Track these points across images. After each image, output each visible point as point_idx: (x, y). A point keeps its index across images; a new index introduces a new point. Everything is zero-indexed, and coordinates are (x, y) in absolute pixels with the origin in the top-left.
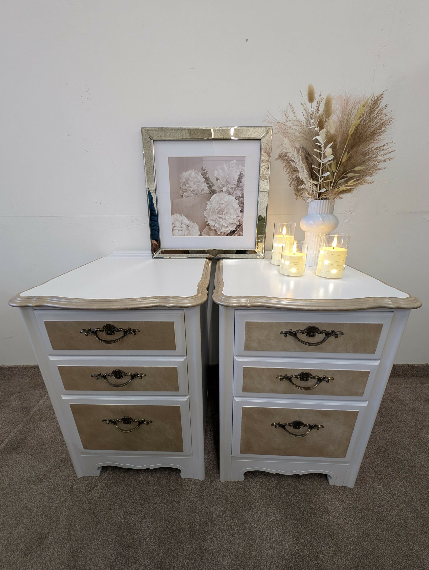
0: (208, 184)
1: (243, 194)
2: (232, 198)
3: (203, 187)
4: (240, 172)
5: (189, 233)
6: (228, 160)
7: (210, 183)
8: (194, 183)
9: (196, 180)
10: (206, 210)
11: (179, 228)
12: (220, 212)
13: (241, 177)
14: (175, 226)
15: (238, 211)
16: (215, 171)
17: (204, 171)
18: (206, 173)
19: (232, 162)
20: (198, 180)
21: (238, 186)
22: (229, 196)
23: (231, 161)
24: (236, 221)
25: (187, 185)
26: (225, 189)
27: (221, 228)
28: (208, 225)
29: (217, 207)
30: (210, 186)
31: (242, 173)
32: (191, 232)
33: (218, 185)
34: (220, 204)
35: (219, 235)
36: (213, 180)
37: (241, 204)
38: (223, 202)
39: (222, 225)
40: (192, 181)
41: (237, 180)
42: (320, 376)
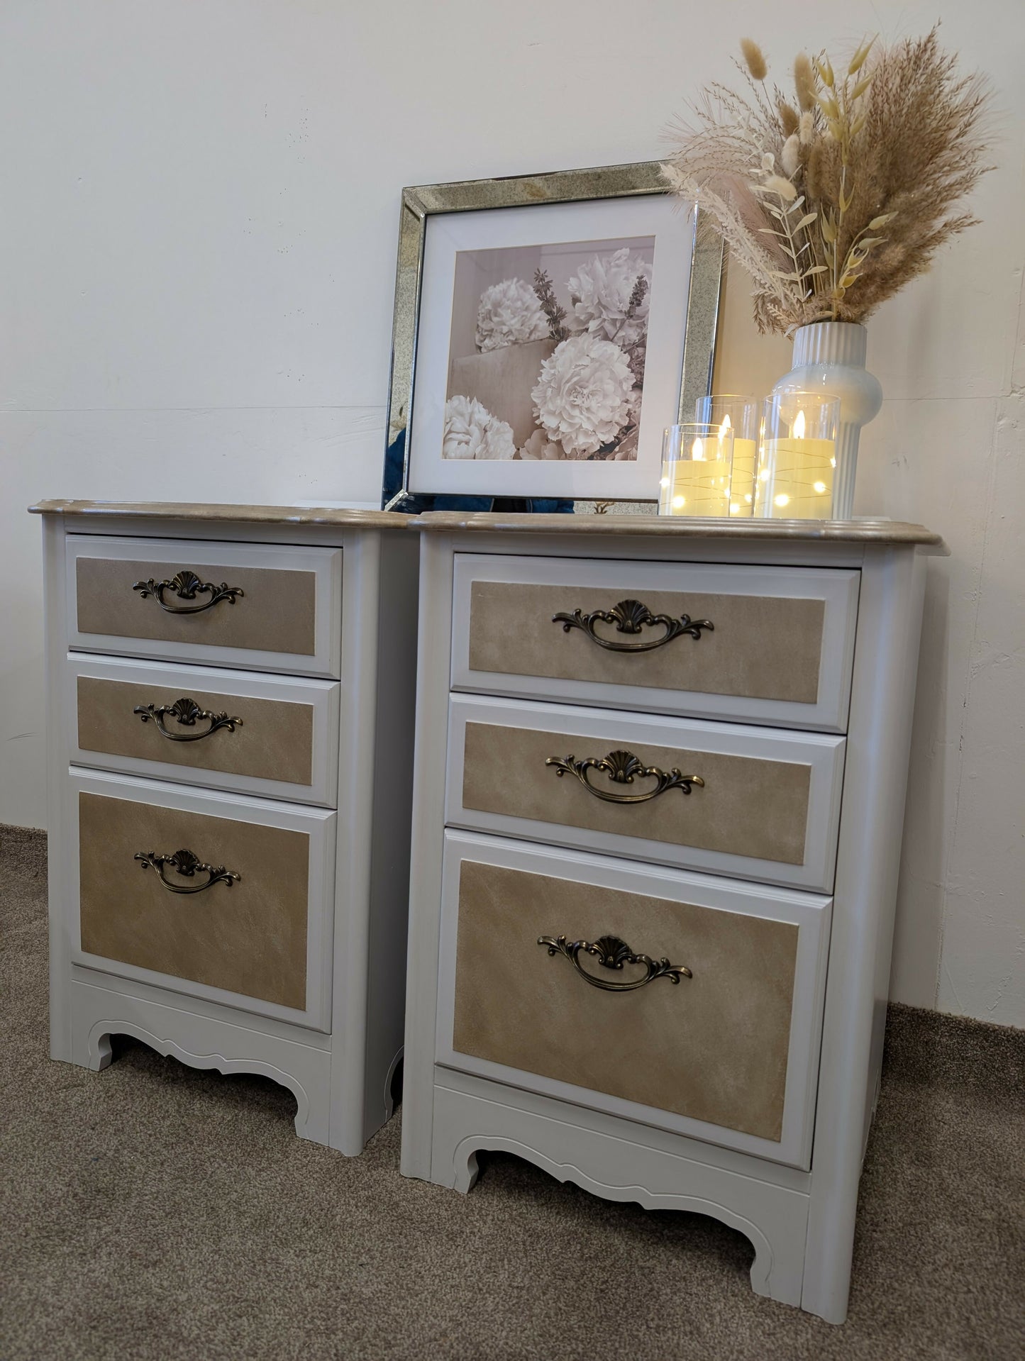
0: (549, 313)
1: (644, 336)
2: (613, 350)
3: (534, 323)
4: (638, 278)
5: (487, 451)
6: (605, 248)
7: (555, 310)
8: (513, 313)
9: (519, 304)
10: (537, 383)
11: (460, 437)
12: (577, 389)
13: (642, 291)
14: (452, 429)
15: (627, 386)
16: (571, 279)
17: (542, 279)
18: (547, 286)
19: (618, 253)
20: (523, 304)
21: (630, 314)
22: (604, 343)
23: (617, 250)
24: (621, 416)
25: (495, 319)
26: (593, 325)
27: (574, 436)
28: (540, 426)
29: (568, 376)
30: (554, 319)
31: (644, 279)
32: (491, 448)
33: (577, 315)
34: (576, 366)
35: (567, 457)
36: (563, 302)
37: (637, 365)
38: (586, 361)
39: (578, 426)
40: (508, 307)
41: (628, 300)
42: (667, 770)
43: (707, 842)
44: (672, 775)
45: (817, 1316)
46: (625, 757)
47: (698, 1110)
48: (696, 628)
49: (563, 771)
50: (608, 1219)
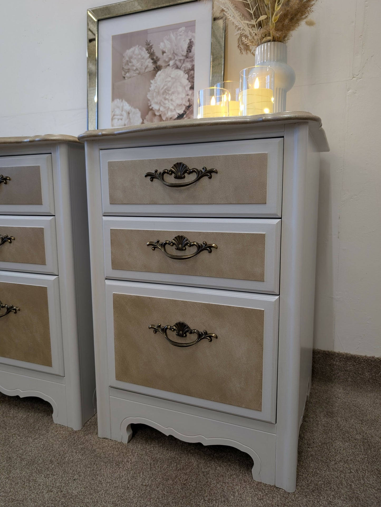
0: (152, 59)
1: (193, 66)
2: (181, 73)
3: (147, 64)
4: (189, 40)
5: (130, 122)
6: (174, 28)
7: (155, 58)
8: (137, 61)
9: (140, 56)
10: (149, 91)
11: (118, 117)
12: (166, 92)
13: (191, 45)
14: (115, 114)
15: (188, 88)
16: (161, 43)
17: (149, 45)
18: (151, 47)
19: (180, 29)
20: (142, 56)
21: (187, 57)
22: (177, 70)
24: (186, 102)
25: (130, 64)
26: (171, 63)
27: (166, 112)
28: (152, 109)
29: (162, 86)
30: (155, 62)
31: (192, 40)
33: (164, 59)
34: (166, 82)
36: (158, 54)
37: (191, 79)
38: (169, 79)
39: (168, 108)
40: (135, 58)
41: (185, 50)
42: (201, 243)
43: (220, 275)
44: (203, 244)
45: (282, 489)
46: (182, 238)
47: (224, 399)
48: (209, 173)
49: (155, 248)
50: (190, 451)
